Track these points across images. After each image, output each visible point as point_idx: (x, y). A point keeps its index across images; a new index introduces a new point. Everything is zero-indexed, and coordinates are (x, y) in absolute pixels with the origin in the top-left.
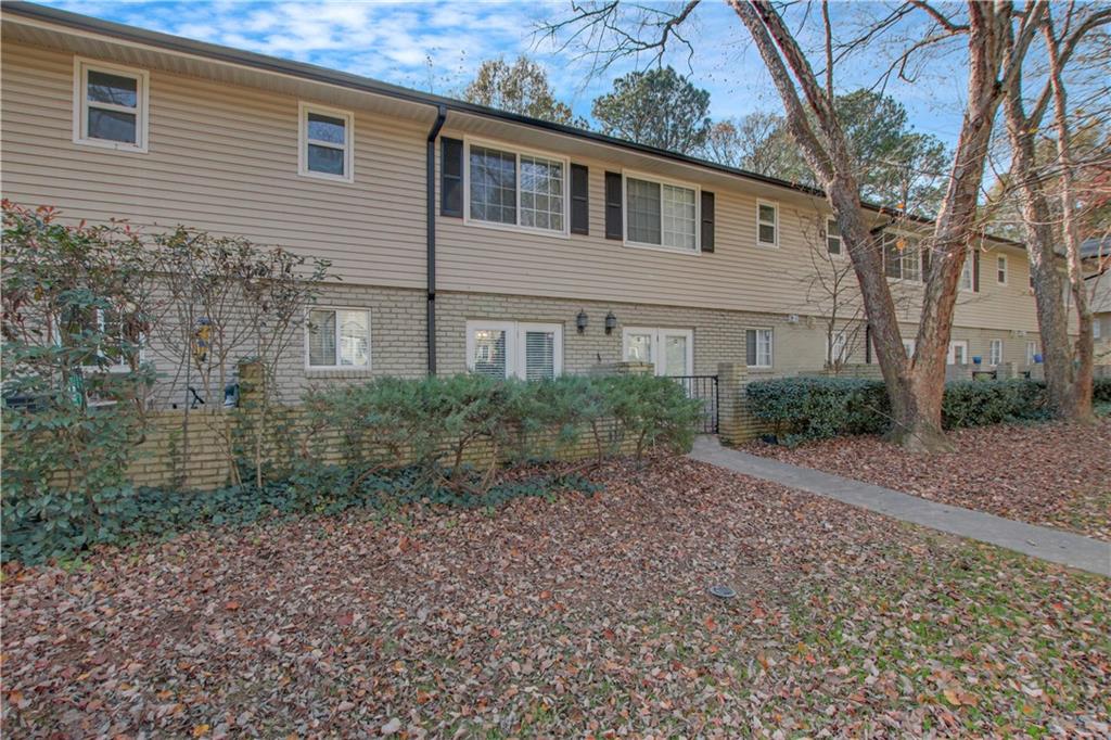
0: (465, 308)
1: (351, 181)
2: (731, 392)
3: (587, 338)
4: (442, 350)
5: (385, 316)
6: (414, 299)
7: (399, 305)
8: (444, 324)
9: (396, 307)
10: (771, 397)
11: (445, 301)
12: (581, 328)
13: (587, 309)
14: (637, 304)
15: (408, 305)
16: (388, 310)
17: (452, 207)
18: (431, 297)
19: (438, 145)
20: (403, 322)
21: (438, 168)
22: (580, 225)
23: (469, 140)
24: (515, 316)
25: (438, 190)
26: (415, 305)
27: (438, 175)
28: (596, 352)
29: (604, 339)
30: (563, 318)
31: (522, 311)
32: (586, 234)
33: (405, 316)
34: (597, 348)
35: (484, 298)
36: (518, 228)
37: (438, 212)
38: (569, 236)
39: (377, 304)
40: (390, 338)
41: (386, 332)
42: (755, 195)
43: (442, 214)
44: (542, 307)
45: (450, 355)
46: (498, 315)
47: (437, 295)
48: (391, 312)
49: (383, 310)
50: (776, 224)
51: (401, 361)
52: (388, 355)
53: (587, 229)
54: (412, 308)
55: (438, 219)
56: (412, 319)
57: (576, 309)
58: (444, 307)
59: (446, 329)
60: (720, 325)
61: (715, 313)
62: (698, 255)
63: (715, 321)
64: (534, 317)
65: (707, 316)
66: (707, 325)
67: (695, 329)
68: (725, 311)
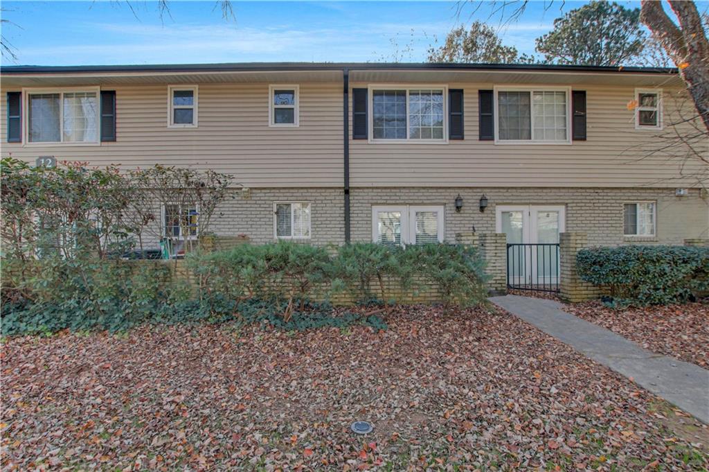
0: (370, 198)
1: (298, 126)
2: (569, 257)
3: (462, 215)
4: (355, 226)
5: (319, 205)
6: (336, 194)
7: (327, 198)
8: (356, 208)
9: (325, 199)
10: (594, 263)
11: (357, 194)
12: (458, 208)
13: (462, 193)
14: (509, 188)
15: (333, 198)
16: (320, 202)
17: (360, 133)
18: (347, 192)
19: (350, 95)
20: (330, 209)
21: (351, 109)
22: (457, 131)
23: (371, 87)
24: (407, 202)
25: (351, 123)
26: (337, 198)
27: (351, 114)
28: (472, 226)
29: (479, 215)
30: (445, 201)
31: (411, 198)
32: (462, 139)
33: (331, 205)
34: (473, 222)
35: (383, 191)
36: (408, 141)
37: (351, 137)
38: (448, 142)
39: (313, 198)
40: (322, 219)
41: (320, 215)
42: (634, 86)
43: (354, 139)
44: (428, 194)
45: (360, 229)
46: (394, 202)
47: (350, 191)
48: (322, 203)
49: (317, 202)
50: (659, 107)
51: (328, 233)
52: (320, 229)
53: (463, 135)
54: (335, 199)
55: (351, 142)
56: (335, 207)
57: (454, 194)
58: (356, 198)
59: (358, 212)
60: (594, 201)
61: (587, 190)
62: (569, 144)
63: (588, 198)
64: (421, 202)
65: (580, 194)
66: (580, 201)
67: (569, 205)
68: (599, 188)
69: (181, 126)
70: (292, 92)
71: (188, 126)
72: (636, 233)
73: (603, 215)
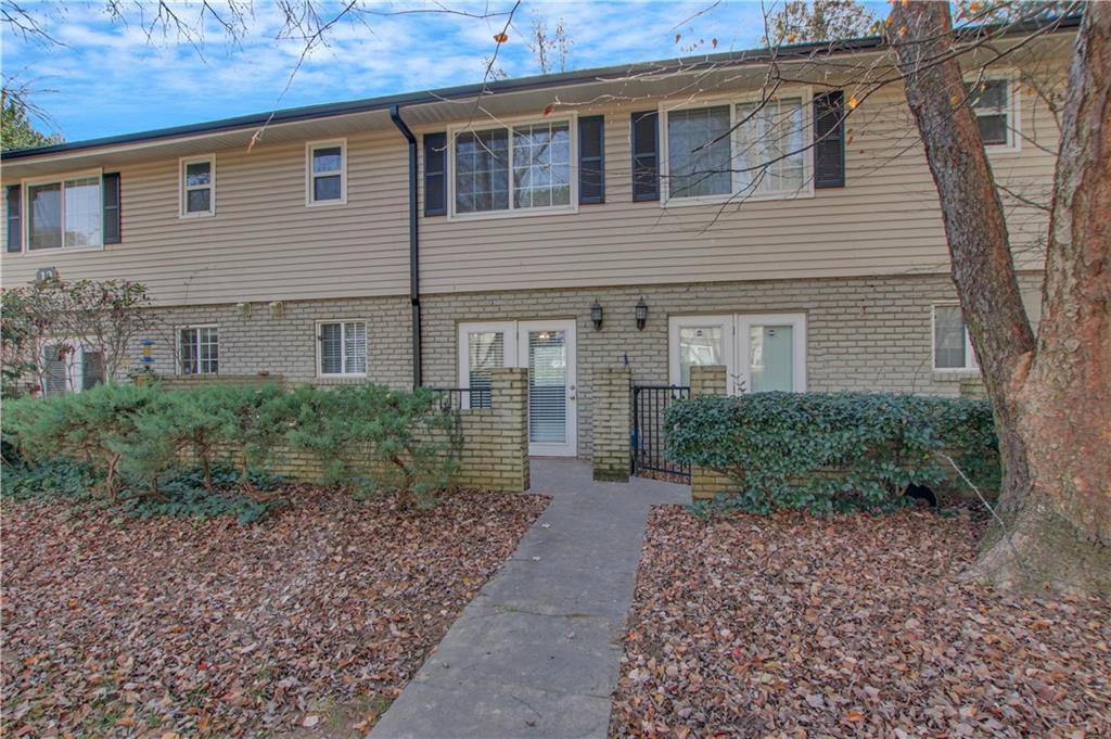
0: (453, 310)
1: (345, 202)
3: (606, 335)
4: (430, 356)
5: (377, 324)
6: (402, 306)
7: (389, 313)
8: (432, 329)
9: (386, 315)
11: (433, 305)
12: (599, 324)
13: (604, 297)
14: (691, 284)
15: (397, 312)
16: (379, 319)
17: (436, 206)
18: (416, 302)
19: (421, 146)
20: (393, 329)
21: (421, 168)
22: (592, 190)
23: (453, 129)
24: (510, 315)
25: (421, 191)
26: (403, 312)
27: (421, 176)
28: (623, 353)
29: (633, 335)
30: (575, 312)
31: (518, 308)
32: (603, 202)
33: (395, 324)
34: (625, 347)
35: (474, 298)
36: (512, 212)
37: (421, 214)
38: (577, 209)
39: (369, 314)
40: (382, 346)
41: (378, 340)
43: (426, 216)
44: (545, 301)
45: (438, 362)
46: (489, 316)
47: (421, 300)
48: (382, 321)
49: (375, 319)
50: (1014, 106)
51: (391, 368)
52: (380, 363)
53: (604, 196)
54: (400, 315)
55: (423, 221)
56: (401, 326)
57: (590, 298)
58: (431, 311)
59: (435, 333)
60: (865, 303)
61: (851, 283)
62: (808, 196)
63: (851, 297)
64: (534, 314)
65: (835, 290)
66: (834, 304)
67: (811, 312)
68: (876, 277)
69: (195, 215)
70: (336, 151)
71: (204, 214)
72: (964, 366)
73: (886, 330)
